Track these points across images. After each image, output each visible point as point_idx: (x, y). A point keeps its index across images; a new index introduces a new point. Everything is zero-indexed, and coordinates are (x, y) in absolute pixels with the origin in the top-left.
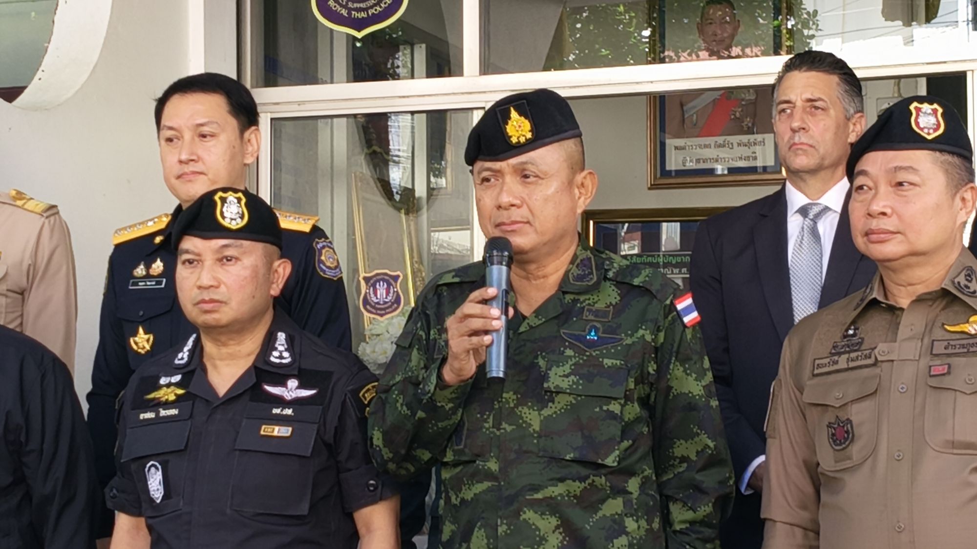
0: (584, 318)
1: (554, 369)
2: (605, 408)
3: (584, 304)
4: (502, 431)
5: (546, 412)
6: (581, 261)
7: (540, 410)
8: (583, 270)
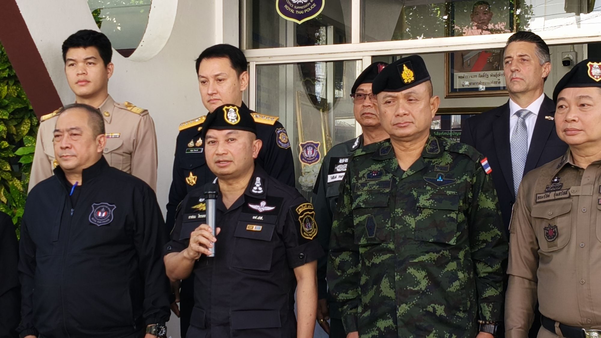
0: (435, 170)
1: (422, 196)
2: (448, 215)
3: (434, 164)
4: (396, 228)
5: (418, 218)
6: (431, 142)
7: (415, 217)
8: (433, 147)
